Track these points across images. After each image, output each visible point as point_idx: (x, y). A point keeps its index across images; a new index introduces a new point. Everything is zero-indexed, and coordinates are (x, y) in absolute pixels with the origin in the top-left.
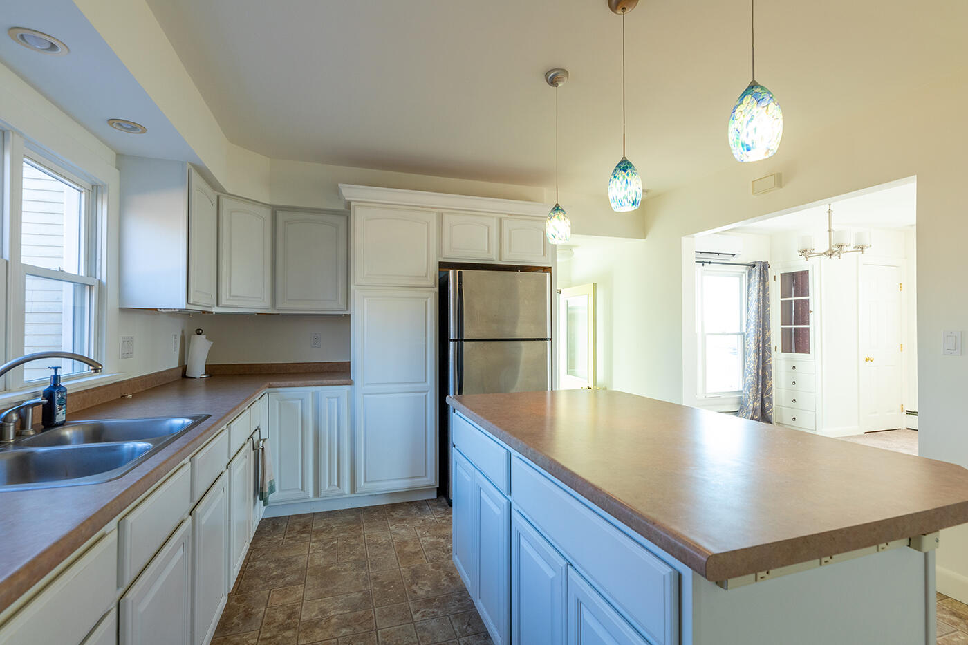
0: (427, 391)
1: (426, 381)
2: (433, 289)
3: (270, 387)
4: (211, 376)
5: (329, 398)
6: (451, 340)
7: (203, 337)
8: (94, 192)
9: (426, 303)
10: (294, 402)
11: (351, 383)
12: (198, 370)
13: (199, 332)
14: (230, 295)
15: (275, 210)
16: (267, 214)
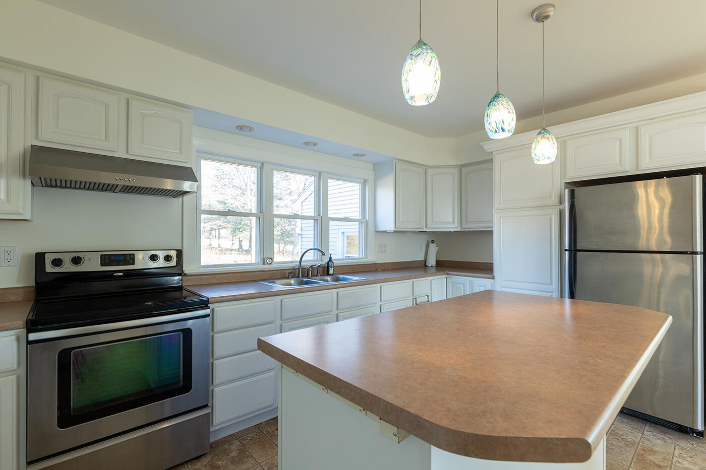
0: (553, 292)
1: (551, 284)
2: (558, 207)
3: (448, 274)
4: (438, 266)
5: (479, 286)
6: (566, 250)
7: (434, 244)
8: (364, 183)
9: (551, 219)
10: (459, 285)
11: (493, 278)
12: (432, 262)
13: (433, 242)
14: (433, 222)
15: (461, 167)
16: (455, 172)
